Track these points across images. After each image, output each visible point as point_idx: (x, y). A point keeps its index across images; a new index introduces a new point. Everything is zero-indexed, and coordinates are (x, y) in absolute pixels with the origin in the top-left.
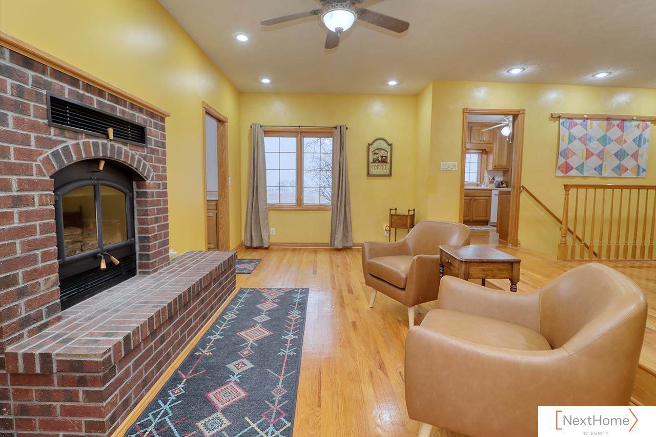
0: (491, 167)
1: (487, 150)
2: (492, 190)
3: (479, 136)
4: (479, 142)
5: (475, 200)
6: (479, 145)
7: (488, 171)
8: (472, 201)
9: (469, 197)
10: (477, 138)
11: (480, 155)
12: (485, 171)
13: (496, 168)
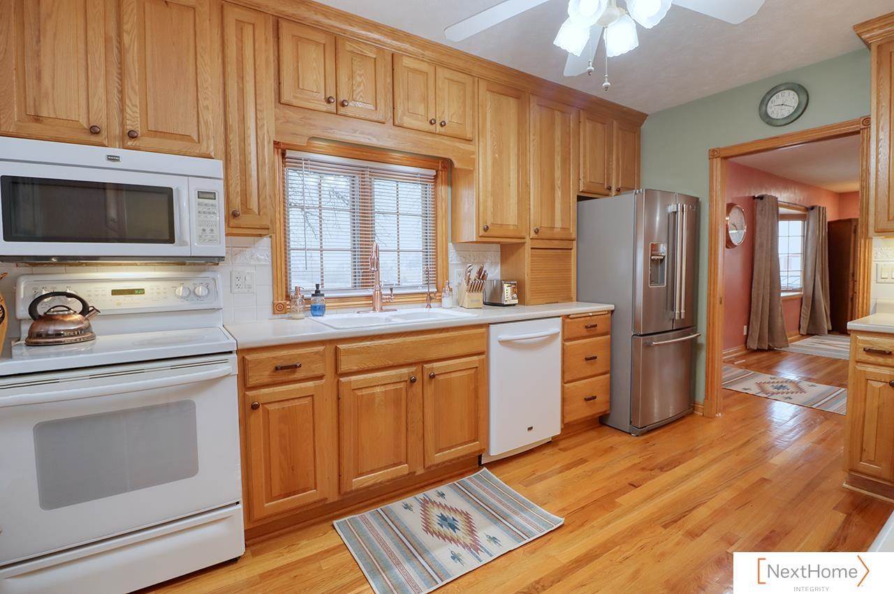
0: (469, 232)
1: (457, 165)
2: (487, 325)
3: (425, 99)
4: (427, 127)
5: (432, 377)
6: (429, 138)
7: (463, 247)
8: (417, 387)
9: (405, 370)
10: (421, 109)
11: (430, 187)
12: (450, 245)
13: (487, 237)
